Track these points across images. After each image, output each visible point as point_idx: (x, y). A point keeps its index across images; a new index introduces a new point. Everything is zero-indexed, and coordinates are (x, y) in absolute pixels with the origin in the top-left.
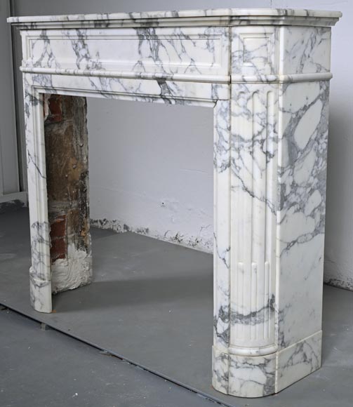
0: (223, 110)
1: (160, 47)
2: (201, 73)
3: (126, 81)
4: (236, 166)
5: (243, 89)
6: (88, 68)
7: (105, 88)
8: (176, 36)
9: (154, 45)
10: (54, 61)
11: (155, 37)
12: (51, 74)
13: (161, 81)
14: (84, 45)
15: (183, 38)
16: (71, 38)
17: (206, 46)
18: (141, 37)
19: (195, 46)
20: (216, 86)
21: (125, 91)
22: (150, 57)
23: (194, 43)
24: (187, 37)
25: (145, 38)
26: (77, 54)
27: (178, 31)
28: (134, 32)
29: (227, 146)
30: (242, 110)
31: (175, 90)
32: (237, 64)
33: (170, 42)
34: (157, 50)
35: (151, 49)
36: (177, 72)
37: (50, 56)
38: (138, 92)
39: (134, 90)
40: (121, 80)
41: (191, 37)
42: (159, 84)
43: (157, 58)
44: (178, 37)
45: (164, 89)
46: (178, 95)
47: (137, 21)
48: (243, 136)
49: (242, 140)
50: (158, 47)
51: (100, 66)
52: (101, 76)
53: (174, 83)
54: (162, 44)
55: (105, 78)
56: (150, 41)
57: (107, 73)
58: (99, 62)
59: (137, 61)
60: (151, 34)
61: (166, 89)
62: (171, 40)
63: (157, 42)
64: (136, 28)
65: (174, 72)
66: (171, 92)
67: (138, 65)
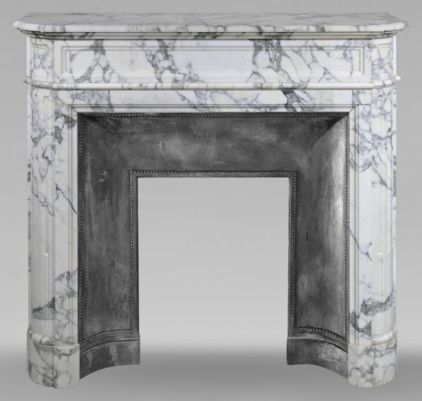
0: (365, 114)
1: (284, 59)
2: (340, 82)
3: (236, 94)
4: (376, 163)
5: (381, 94)
6: (176, 81)
7: (203, 101)
8: (306, 47)
9: (275, 56)
10: (114, 75)
11: (279, 48)
12: (109, 90)
13: (287, 91)
14: (167, 57)
15: (316, 49)
16: (145, 49)
17: (342, 56)
18: (258, 49)
19: (329, 56)
20: (358, 92)
21: (236, 103)
22: (269, 67)
23: (328, 54)
24: (321, 48)
25: (264, 49)
26: (155, 66)
27: (310, 43)
28: (251, 43)
29: (369, 146)
30: (379, 111)
31: (307, 99)
32: (376, 71)
33: (297, 53)
34: (279, 61)
35: (271, 60)
36: (309, 81)
37: (105, 70)
38: (254, 103)
39: (249, 101)
40: (228, 92)
41: (325, 49)
42: (285, 93)
43: (278, 69)
44: (309, 49)
45: (291, 98)
46: (311, 103)
47: (263, 34)
48: (379, 135)
49: (380, 138)
50: (280, 57)
51: (196, 78)
52: (198, 89)
53: (304, 92)
54: (286, 55)
55: (204, 92)
56: (271, 52)
57: (211, 85)
58: (194, 75)
59: (251, 72)
60: (274, 45)
61: (295, 98)
62: (298, 51)
63: (280, 53)
64: (254, 39)
65: (305, 81)
66: (301, 100)
67: (254, 75)
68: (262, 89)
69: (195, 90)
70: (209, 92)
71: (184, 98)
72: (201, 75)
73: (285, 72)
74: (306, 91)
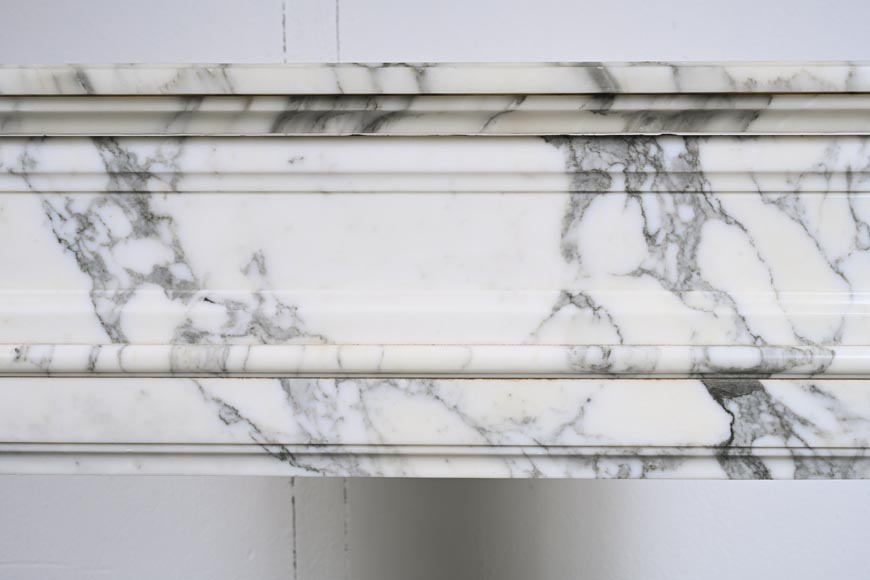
1: (713, 230)
3: (481, 398)
6: (191, 335)
7: (324, 431)
8: (828, 175)
9: (671, 219)
11: (692, 182)
13: (725, 385)
16: (40, 183)
18: (588, 184)
21: (481, 441)
22: (641, 272)
25: (619, 184)
26: (92, 264)
28: (555, 158)
33: (778, 203)
34: (689, 243)
35: (649, 237)
36: (837, 339)
38: (570, 438)
39: (545, 431)
40: (444, 387)
42: (719, 395)
43: (688, 279)
44: (839, 184)
45: (751, 416)
46: (846, 440)
47: (618, 105)
50: (695, 227)
51: (285, 323)
52: (298, 374)
53: (814, 390)
54: (723, 214)
55: (328, 385)
56: (650, 200)
57: (358, 357)
58: (280, 306)
59: (554, 295)
60: (668, 166)
61: (767, 418)
62: (786, 196)
63: (694, 202)
64: (567, 139)
65: (816, 338)
66: (797, 428)
67: (569, 310)
68: (606, 372)
69: (284, 376)
70: (349, 389)
71: (231, 414)
72: (314, 308)
73: (721, 296)
74: (822, 384)
